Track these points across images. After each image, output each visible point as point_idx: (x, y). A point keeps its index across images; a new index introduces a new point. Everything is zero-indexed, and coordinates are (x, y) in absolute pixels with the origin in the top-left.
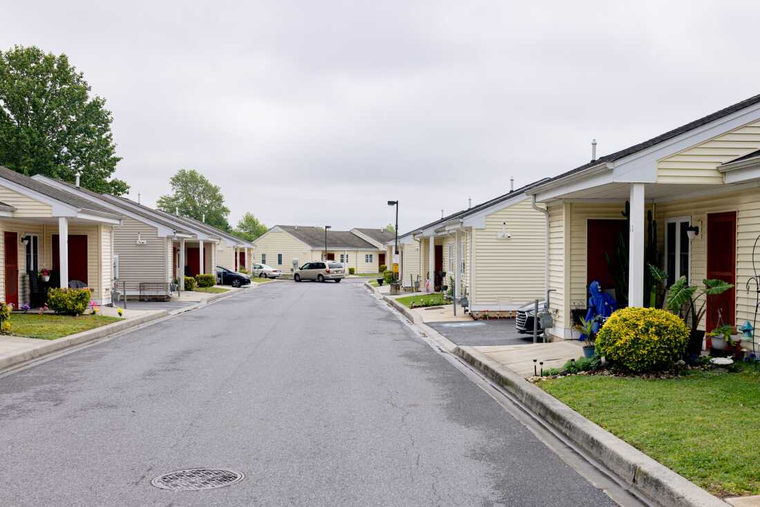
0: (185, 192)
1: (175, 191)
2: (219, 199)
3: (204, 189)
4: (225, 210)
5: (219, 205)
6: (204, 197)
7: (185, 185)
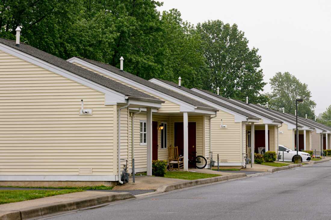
0: (282, 91)
1: (273, 89)
2: (308, 95)
3: (296, 87)
4: (312, 103)
5: (308, 99)
6: (296, 93)
7: (281, 84)
